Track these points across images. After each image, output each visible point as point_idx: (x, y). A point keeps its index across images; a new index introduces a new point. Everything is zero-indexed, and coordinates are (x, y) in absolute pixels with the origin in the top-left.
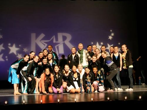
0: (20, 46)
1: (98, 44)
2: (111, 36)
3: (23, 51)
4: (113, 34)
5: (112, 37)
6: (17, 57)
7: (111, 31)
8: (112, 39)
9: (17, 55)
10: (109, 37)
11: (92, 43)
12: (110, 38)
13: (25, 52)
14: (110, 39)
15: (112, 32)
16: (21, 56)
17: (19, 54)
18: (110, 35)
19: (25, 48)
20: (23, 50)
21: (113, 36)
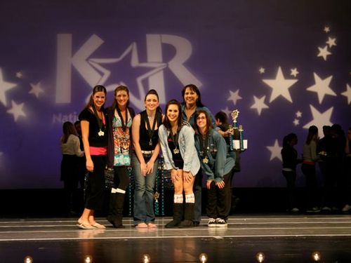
0: (19, 75)
1: (280, 73)
2: (326, 47)
3: (31, 92)
4: (332, 42)
5: (329, 49)
6: (10, 111)
7: (327, 30)
8: (328, 56)
9: (10, 107)
10: (319, 52)
11: (262, 70)
12: (324, 53)
13: (37, 95)
14: (322, 57)
15: (331, 34)
16: (23, 109)
17: (14, 104)
18: (323, 45)
19: (35, 84)
20: (31, 88)
21: (333, 46)
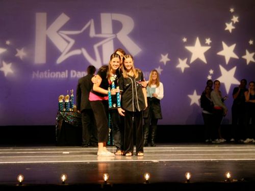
0: (8, 43)
1: (198, 41)
2: (231, 23)
3: (17, 55)
4: (235, 19)
5: (233, 25)
7: (232, 10)
8: (233, 30)
10: (226, 26)
11: (185, 40)
12: (230, 27)
13: (21, 57)
14: (228, 31)
15: (235, 13)
16: (11, 68)
18: (229, 21)
19: (20, 49)
20: (16, 52)
21: (236, 22)
